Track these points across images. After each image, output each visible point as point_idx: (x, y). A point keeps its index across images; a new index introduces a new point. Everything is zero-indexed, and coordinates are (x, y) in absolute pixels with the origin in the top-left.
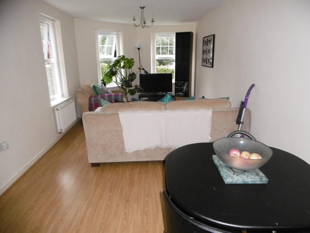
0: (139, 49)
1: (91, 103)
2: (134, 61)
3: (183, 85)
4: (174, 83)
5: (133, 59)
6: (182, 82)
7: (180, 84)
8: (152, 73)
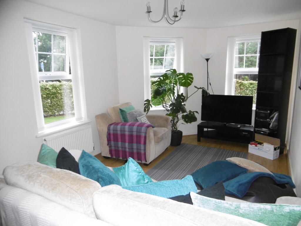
0: (207, 60)
1: (109, 132)
2: (193, 77)
3: (269, 116)
4: (254, 110)
5: (191, 74)
6: (267, 110)
7: (263, 115)
8: (226, 94)
